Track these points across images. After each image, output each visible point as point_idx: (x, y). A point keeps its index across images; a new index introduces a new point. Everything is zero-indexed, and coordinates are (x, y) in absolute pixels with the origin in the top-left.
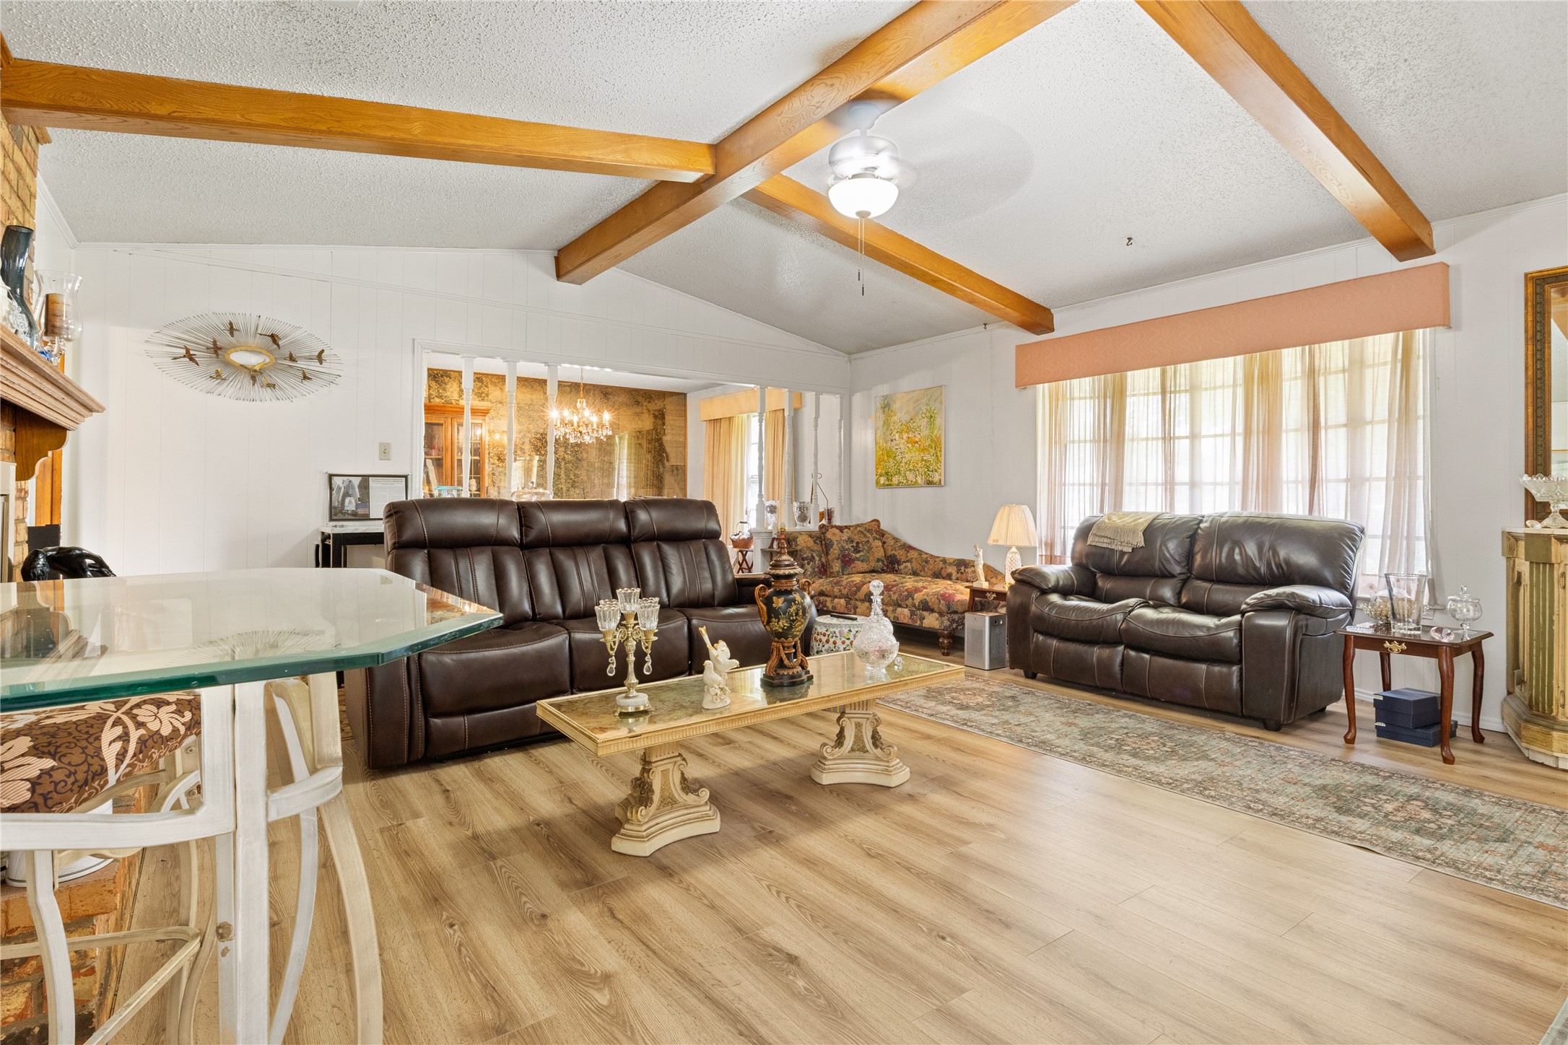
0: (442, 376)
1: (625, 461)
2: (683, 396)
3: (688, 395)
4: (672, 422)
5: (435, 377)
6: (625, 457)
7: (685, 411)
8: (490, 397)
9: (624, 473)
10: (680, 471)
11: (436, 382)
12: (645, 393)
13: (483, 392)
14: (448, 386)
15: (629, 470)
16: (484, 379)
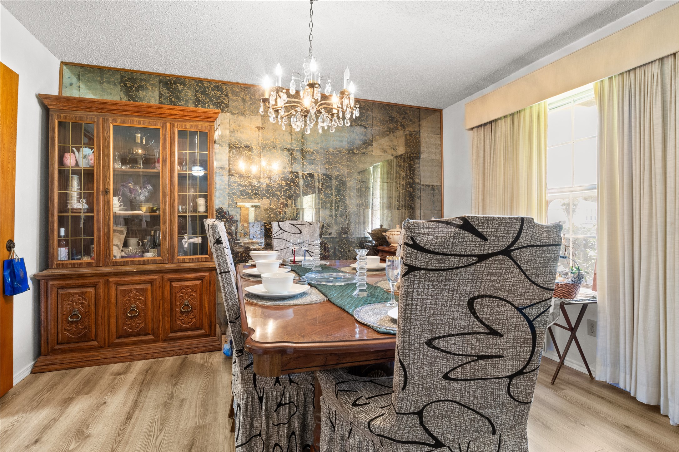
0: (175, 83)
1: (379, 180)
2: (438, 113)
3: (444, 112)
4: (427, 139)
5: (167, 84)
6: (379, 176)
7: (441, 128)
8: (231, 108)
9: (378, 193)
10: (437, 191)
11: (168, 89)
12: (400, 109)
13: (222, 102)
14: (182, 95)
15: (382, 189)
16: (224, 87)
